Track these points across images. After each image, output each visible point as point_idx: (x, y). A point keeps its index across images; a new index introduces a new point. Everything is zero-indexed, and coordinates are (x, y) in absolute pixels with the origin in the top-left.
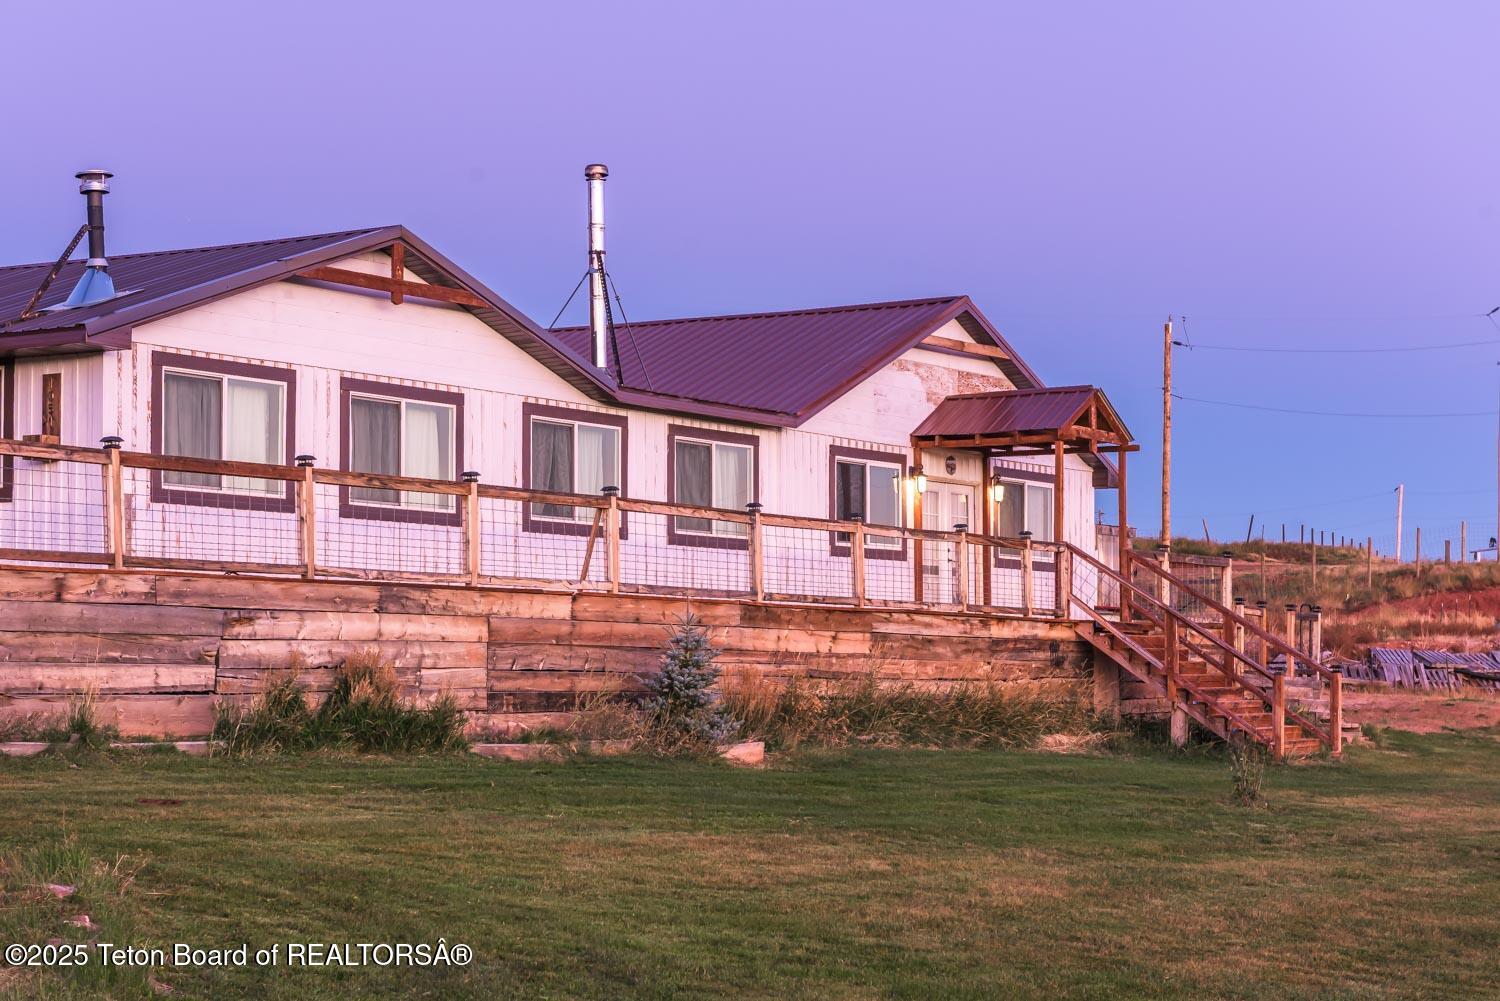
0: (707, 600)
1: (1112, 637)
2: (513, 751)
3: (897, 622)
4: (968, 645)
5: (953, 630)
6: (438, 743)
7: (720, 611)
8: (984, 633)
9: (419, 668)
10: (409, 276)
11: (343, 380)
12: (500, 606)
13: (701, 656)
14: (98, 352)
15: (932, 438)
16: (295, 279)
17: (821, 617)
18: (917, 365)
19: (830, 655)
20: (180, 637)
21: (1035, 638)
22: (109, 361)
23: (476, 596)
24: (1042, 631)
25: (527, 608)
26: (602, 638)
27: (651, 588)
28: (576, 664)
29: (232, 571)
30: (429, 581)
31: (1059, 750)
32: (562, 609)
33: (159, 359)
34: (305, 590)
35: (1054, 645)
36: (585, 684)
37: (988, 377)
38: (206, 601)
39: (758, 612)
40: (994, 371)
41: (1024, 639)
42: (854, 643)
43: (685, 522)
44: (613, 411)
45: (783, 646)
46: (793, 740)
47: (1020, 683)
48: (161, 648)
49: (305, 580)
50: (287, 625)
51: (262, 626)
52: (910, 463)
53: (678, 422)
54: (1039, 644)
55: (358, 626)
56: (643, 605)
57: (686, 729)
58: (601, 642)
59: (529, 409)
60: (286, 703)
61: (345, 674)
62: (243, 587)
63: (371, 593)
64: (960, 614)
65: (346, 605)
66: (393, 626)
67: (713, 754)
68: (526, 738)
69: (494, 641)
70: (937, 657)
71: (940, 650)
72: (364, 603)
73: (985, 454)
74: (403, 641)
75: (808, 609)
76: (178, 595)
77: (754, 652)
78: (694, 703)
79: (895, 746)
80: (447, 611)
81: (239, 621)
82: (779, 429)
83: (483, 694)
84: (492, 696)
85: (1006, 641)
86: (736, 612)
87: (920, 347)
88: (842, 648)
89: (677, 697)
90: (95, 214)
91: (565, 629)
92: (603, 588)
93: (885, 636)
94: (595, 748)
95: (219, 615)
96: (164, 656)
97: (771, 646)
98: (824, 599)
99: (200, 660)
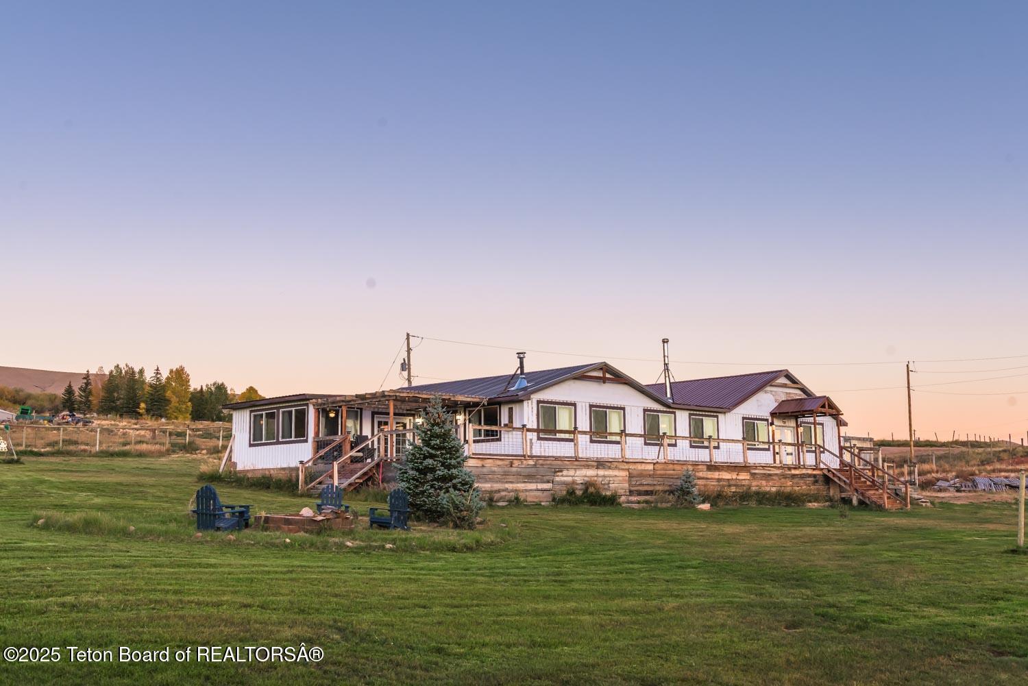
0: (695, 464)
1: (833, 473)
2: (634, 506)
3: (759, 469)
4: (785, 476)
5: (778, 472)
6: (612, 504)
7: (700, 467)
8: (789, 472)
9: (609, 484)
10: (608, 376)
11: (590, 405)
12: (632, 467)
13: (691, 479)
14: (522, 401)
15: (776, 413)
16: (575, 379)
17: (733, 468)
18: (771, 391)
19: (736, 479)
20: (543, 476)
21: (808, 474)
22: (525, 403)
23: (625, 464)
24: (810, 472)
25: (640, 467)
26: (663, 475)
27: (678, 461)
28: (655, 483)
29: (556, 458)
30: (611, 460)
31: (814, 507)
32: (651, 467)
33: (539, 402)
34: (576, 463)
35: (815, 476)
36: (658, 488)
37: (797, 394)
38: (549, 466)
39: (712, 467)
40: (798, 392)
41: (804, 474)
42: (744, 476)
43: (695, 442)
44: (671, 410)
45: (721, 477)
46: (721, 504)
47: (801, 488)
48: (538, 478)
49: (576, 460)
50: (572, 472)
51: (565, 473)
52: (770, 421)
53: (692, 412)
54: (810, 476)
55: (591, 472)
56: (675, 466)
57: (686, 500)
58: (662, 476)
59: (645, 411)
60: (571, 493)
61: (587, 485)
62: (559, 462)
63: (595, 464)
64: (781, 467)
65: (588, 467)
66: (601, 472)
67: (695, 507)
68: (639, 502)
69: (631, 476)
70: (773, 480)
71: (774, 478)
72: (593, 466)
73: (796, 418)
74: (604, 476)
75: (729, 466)
76: (542, 465)
77: (712, 479)
78: (689, 493)
79: (754, 506)
80: (616, 468)
81: (558, 471)
82: (725, 413)
83: (628, 491)
84: (630, 491)
85: (797, 475)
86: (705, 467)
87: (771, 386)
88: (740, 477)
89: (684, 491)
90: (522, 363)
91: (652, 473)
92: (663, 461)
93: (755, 474)
94: (659, 505)
95: (553, 470)
96: (539, 481)
97: (717, 477)
98: (734, 463)
99: (548, 482)
